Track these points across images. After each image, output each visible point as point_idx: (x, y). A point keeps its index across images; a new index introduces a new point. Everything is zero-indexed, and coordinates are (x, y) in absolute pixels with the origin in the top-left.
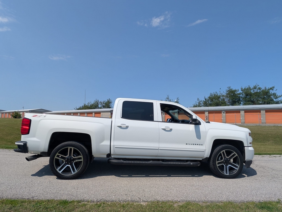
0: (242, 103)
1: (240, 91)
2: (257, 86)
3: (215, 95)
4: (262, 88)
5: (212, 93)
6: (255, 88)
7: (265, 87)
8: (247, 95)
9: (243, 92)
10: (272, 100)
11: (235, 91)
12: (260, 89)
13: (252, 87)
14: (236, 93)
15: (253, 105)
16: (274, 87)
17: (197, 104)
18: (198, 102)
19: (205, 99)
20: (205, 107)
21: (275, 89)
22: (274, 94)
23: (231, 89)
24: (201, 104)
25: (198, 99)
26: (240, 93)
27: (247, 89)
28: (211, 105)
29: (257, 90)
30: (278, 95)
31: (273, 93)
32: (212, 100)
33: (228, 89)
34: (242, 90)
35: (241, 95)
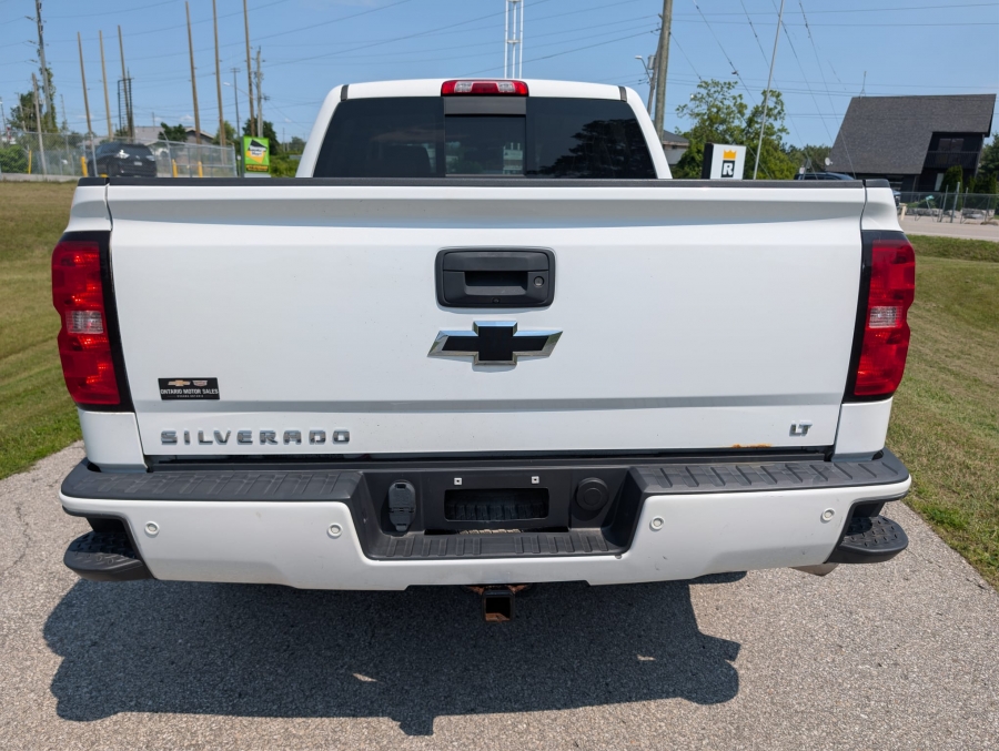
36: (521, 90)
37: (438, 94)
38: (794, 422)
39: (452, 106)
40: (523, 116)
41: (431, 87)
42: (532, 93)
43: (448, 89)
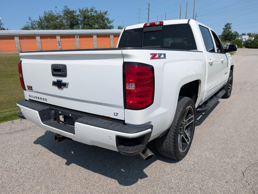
0: (80, 26)
1: (78, 13)
2: (93, 8)
3: (50, 14)
4: (97, 11)
5: (47, 11)
6: (92, 10)
7: (100, 11)
8: (85, 17)
9: (80, 14)
10: (106, 25)
11: (73, 12)
12: (96, 12)
13: (89, 9)
14: (74, 14)
15: (91, 29)
16: (107, 12)
17: (30, 25)
18: (30, 22)
19: (40, 19)
20: (39, 29)
21: (108, 14)
22: (107, 19)
23: (68, 9)
24: (34, 25)
25: (30, 18)
26: (78, 15)
27: (85, 11)
28: (48, 28)
29: (94, 13)
30: (111, 20)
31: (106, 17)
32: (48, 21)
33: (65, 9)
34: (80, 12)
35: (79, 18)
36: (161, 23)
37: (143, 27)
38: (114, 112)
39: (146, 30)
40: (161, 31)
41: (141, 26)
42: (164, 24)
43: (145, 26)
